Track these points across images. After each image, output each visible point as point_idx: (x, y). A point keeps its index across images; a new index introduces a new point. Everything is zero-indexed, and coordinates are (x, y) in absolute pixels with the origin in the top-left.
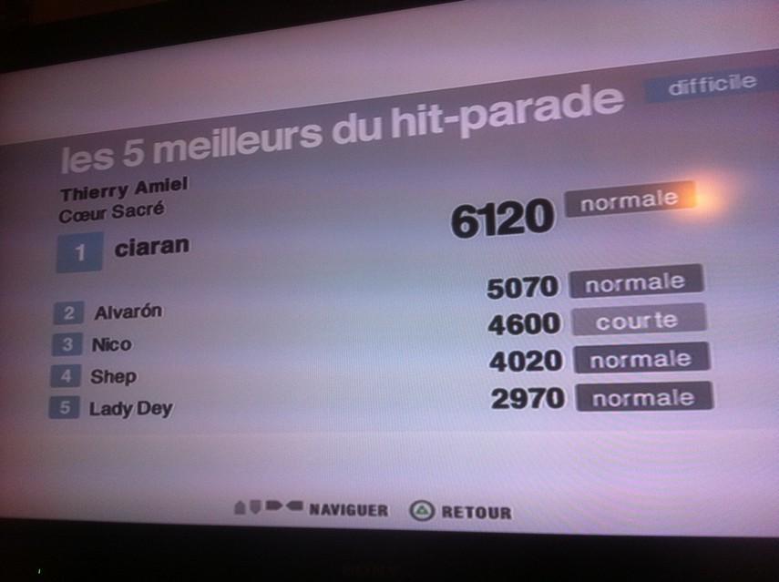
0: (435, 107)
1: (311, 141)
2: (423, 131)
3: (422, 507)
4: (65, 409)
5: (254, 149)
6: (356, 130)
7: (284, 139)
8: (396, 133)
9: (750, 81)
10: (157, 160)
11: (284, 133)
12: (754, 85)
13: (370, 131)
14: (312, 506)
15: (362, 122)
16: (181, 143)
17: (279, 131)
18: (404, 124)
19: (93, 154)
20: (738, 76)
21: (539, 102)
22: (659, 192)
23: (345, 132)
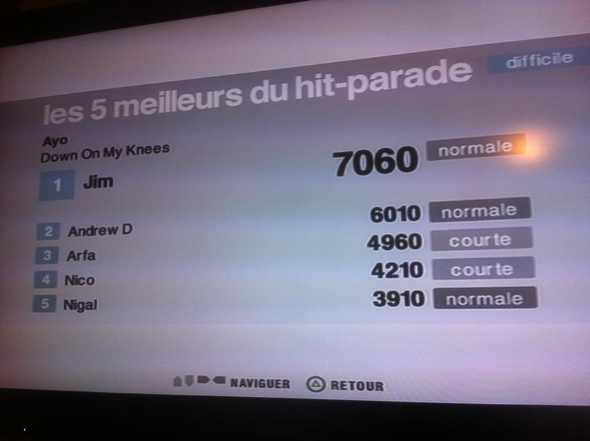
0: (328, 76)
1: (234, 101)
2: (319, 94)
3: (316, 382)
4: (45, 305)
5: (190, 107)
6: (268, 93)
7: (213, 99)
8: (299, 96)
9: (567, 58)
10: (116, 115)
11: (213, 95)
12: (571, 61)
13: (279, 94)
14: (232, 380)
15: (273, 87)
16: (135, 102)
17: (210, 94)
18: (305, 89)
19: (67, 111)
20: (559, 54)
21: (408, 72)
22: (498, 142)
23: (259, 95)
